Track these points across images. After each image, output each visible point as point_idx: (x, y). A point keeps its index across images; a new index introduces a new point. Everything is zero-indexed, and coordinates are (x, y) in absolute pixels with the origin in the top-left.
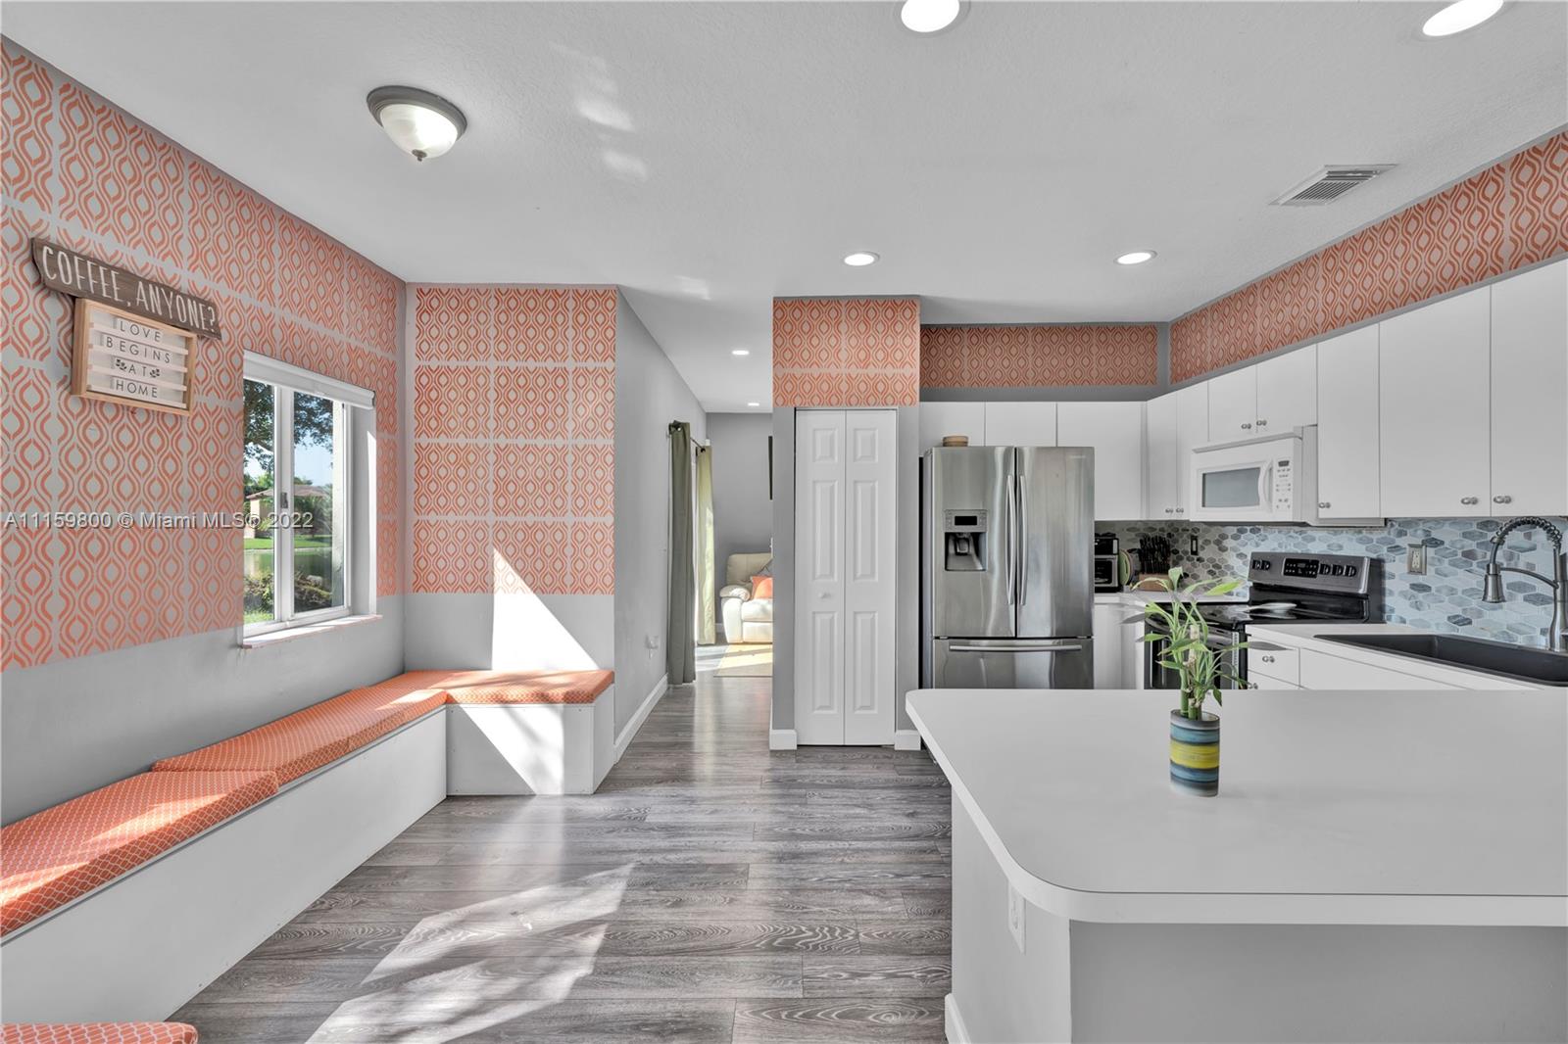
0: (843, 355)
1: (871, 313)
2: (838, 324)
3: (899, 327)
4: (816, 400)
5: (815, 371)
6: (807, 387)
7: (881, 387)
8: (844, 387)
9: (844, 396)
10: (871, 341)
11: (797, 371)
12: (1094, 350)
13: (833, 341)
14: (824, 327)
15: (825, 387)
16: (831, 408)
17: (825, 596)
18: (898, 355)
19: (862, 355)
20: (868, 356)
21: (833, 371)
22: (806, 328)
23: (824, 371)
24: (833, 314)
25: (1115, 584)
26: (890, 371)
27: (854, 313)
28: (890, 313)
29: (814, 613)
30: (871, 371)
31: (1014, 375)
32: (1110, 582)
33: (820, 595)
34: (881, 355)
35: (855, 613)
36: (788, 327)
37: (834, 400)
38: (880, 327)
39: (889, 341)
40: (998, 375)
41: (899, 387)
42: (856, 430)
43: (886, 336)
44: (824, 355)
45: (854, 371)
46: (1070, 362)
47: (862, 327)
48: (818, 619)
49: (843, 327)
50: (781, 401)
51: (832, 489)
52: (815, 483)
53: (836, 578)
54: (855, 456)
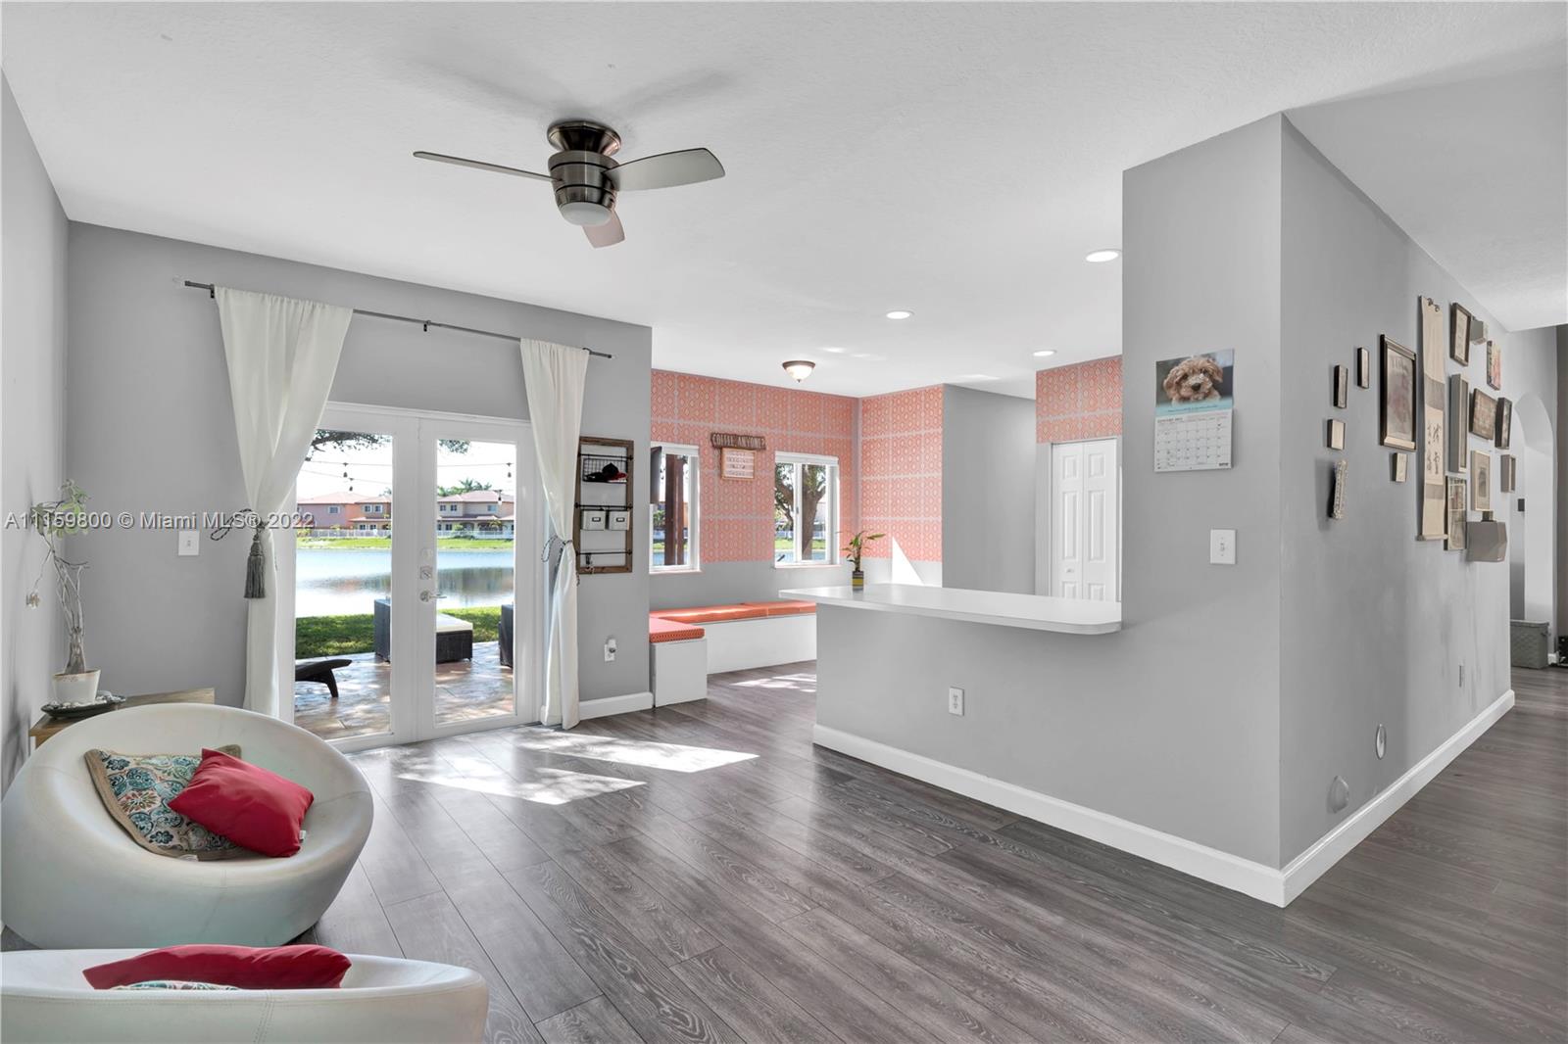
0: (1079, 404)
2: (1076, 382)
4: (1063, 437)
5: (1062, 417)
6: (1057, 428)
7: (1104, 424)
8: (1080, 426)
9: (1080, 433)
10: (1098, 392)
11: (1051, 419)
13: (1073, 395)
14: (1067, 387)
15: (1068, 427)
16: (1073, 441)
17: (1070, 571)
19: (1092, 403)
20: (1095, 403)
21: (1074, 417)
22: (1056, 389)
23: (1068, 416)
24: (1073, 377)
27: (1086, 374)
29: (1063, 583)
30: (1098, 413)
33: (1066, 570)
34: (1104, 400)
35: (1090, 585)
36: (1045, 390)
37: (1074, 436)
42: (1090, 455)
44: (1067, 405)
45: (1086, 414)
47: (1090, 384)
48: (1066, 586)
49: (1079, 385)
50: (1040, 439)
51: (1075, 497)
52: (1064, 493)
53: (1077, 560)
54: (1090, 472)
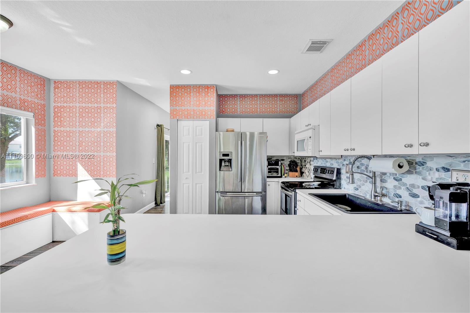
0: (192, 103)
1: (201, 90)
2: (190, 93)
3: (209, 94)
4: (183, 117)
5: (183, 108)
6: (180, 113)
7: (204, 113)
8: (192, 113)
9: (192, 116)
10: (201, 99)
11: (177, 108)
12: (278, 102)
13: (189, 99)
14: (186, 94)
15: (186, 113)
16: (188, 119)
17: (186, 178)
18: (209, 103)
19: (198, 103)
20: (199, 104)
21: (189, 108)
22: (180, 94)
23: (186, 108)
24: (189, 90)
25: (279, 175)
26: (206, 108)
27: (195, 90)
28: (206, 90)
29: (183, 184)
30: (201, 108)
31: (253, 110)
32: (278, 175)
33: (185, 178)
34: (204, 103)
35: (196, 184)
36: (174, 94)
37: (189, 117)
38: (203, 94)
39: (206, 99)
40: (249, 110)
41: (209, 113)
42: (196, 127)
43: (205, 97)
44: (186, 103)
45: (195, 108)
46: (271, 106)
47: (198, 94)
48: (185, 185)
49: (192, 94)
50: (172, 117)
51: (189, 145)
52: (184, 143)
53: (190, 173)
54: (196, 135)
